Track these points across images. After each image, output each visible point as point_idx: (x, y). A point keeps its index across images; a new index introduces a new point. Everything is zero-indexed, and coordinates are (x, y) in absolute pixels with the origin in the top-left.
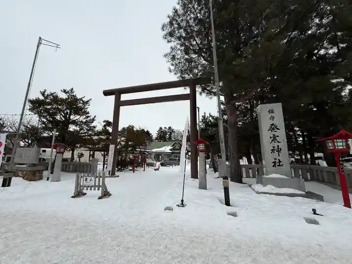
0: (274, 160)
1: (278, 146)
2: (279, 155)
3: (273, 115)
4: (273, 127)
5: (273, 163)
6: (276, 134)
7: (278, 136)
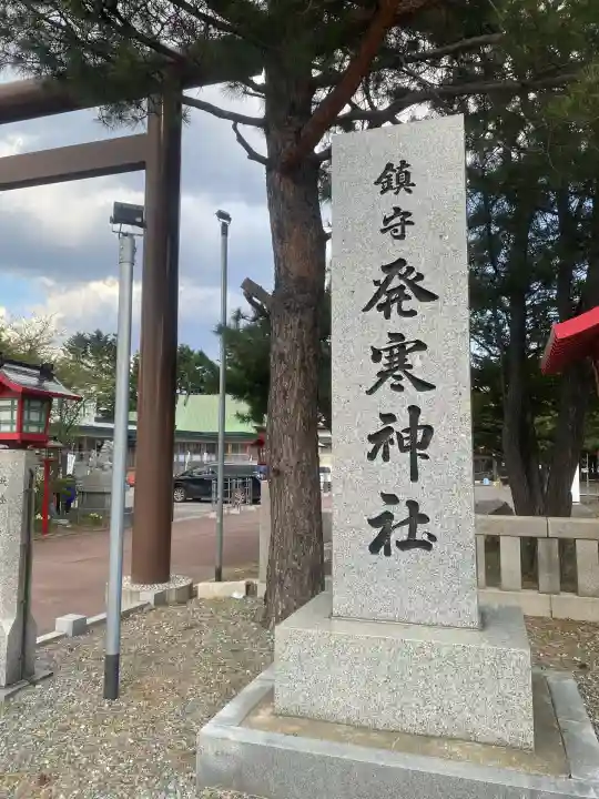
0: (380, 508)
1: (414, 411)
2: (414, 476)
3: (404, 200)
4: (396, 282)
5: (373, 523)
6: (411, 330)
7: (420, 346)
